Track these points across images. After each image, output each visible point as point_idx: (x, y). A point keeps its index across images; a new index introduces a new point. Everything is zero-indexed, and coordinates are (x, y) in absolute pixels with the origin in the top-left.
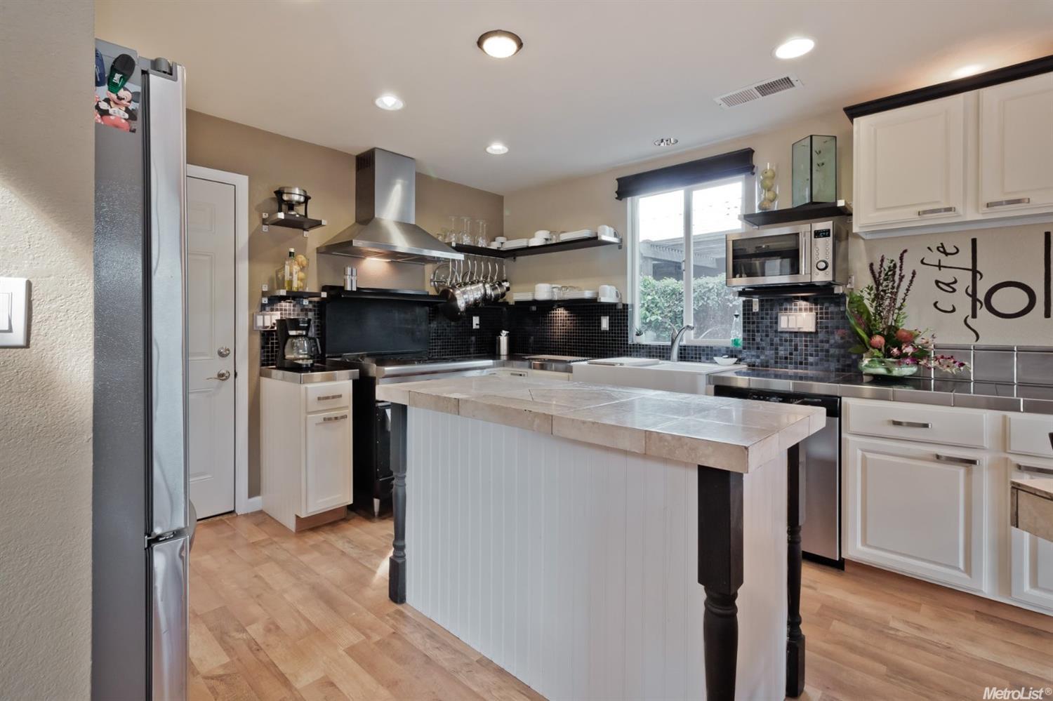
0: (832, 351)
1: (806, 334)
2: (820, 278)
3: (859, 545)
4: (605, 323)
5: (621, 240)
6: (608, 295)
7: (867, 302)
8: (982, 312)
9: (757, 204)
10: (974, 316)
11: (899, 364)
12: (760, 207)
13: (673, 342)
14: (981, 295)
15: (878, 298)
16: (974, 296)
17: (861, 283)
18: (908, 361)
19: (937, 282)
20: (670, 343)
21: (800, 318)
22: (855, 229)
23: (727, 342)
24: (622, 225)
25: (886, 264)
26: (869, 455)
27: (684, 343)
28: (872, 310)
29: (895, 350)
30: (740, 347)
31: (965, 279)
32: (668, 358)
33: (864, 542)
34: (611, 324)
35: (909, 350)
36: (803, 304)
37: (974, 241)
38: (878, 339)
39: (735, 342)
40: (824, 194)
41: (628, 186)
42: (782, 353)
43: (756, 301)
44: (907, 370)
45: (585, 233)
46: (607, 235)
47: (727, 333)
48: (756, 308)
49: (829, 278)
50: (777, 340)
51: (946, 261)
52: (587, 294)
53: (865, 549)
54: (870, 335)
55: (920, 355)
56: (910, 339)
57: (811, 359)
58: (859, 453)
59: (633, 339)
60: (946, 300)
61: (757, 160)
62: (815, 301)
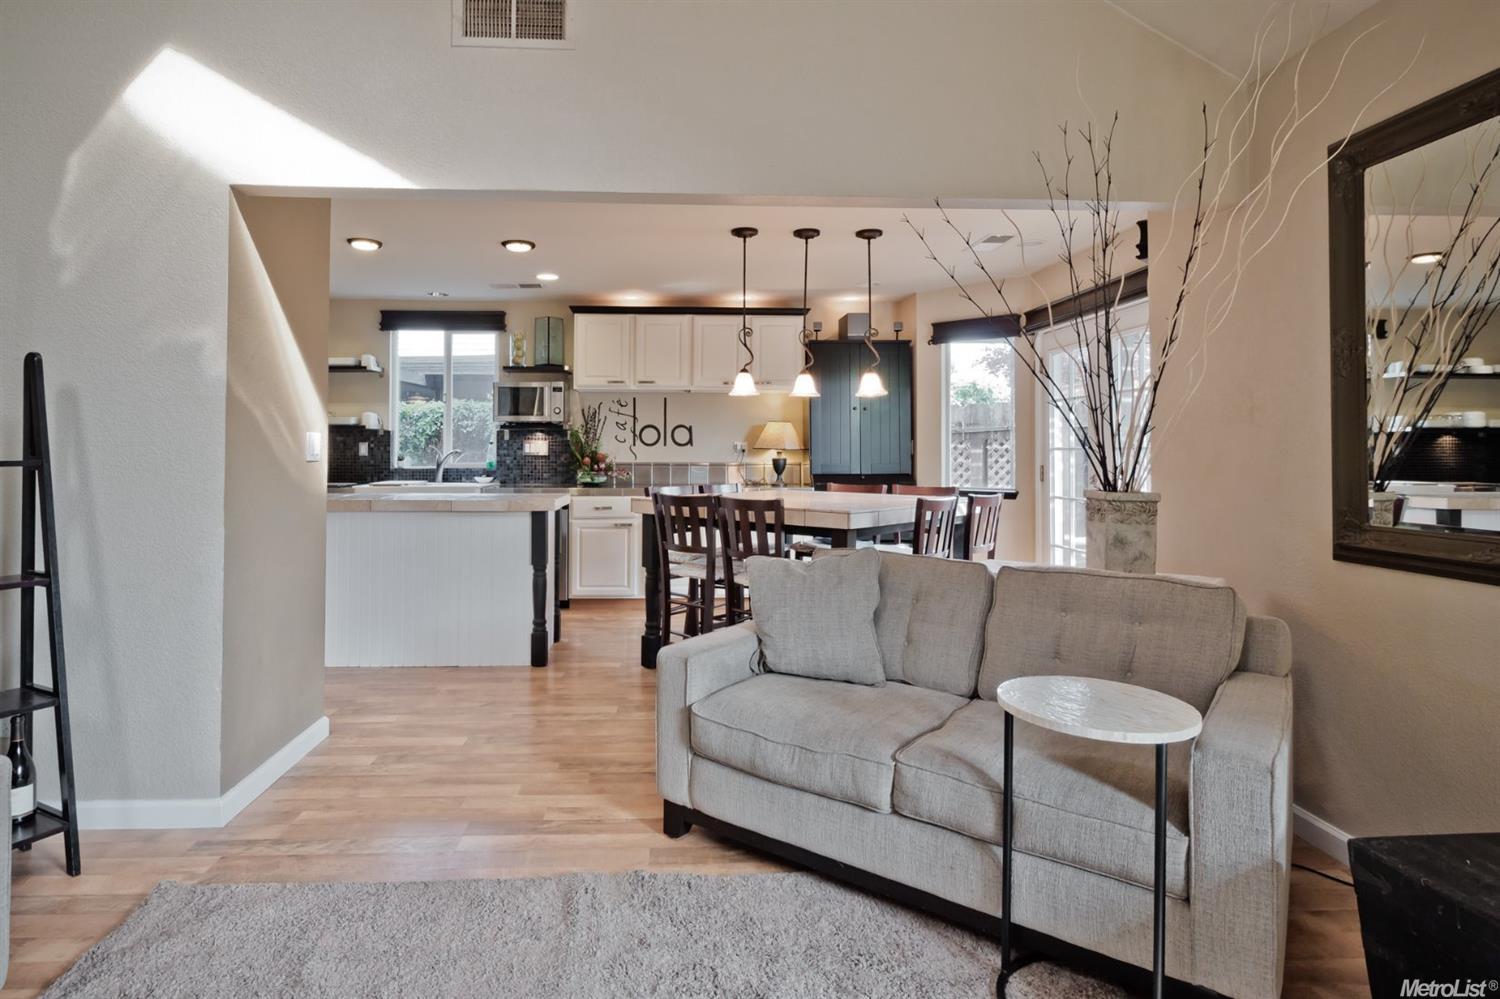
0: (559, 469)
1: (542, 457)
2: (556, 419)
3: (578, 588)
4: (364, 449)
5: (383, 369)
6: (371, 422)
7: (581, 435)
8: (638, 442)
9: (511, 358)
10: (634, 444)
11: (597, 475)
12: (513, 361)
13: (439, 465)
14: (637, 433)
15: (587, 432)
16: (634, 432)
17: (577, 423)
18: (602, 473)
19: (617, 423)
20: (435, 467)
21: (538, 446)
22: (575, 387)
23: (483, 465)
24: (384, 353)
25: (592, 411)
26: (583, 530)
27: (446, 467)
28: (583, 440)
29: (596, 467)
30: (494, 469)
32: (434, 480)
33: (581, 585)
34: (370, 449)
35: (603, 466)
36: (539, 435)
37: (634, 399)
38: (587, 460)
39: (491, 464)
40: (555, 360)
41: (393, 319)
42: (525, 472)
43: (507, 431)
44: (602, 479)
45: (350, 361)
46: (370, 362)
47: (482, 458)
48: (507, 437)
49: (562, 420)
50: (522, 462)
51: (622, 410)
52: (352, 421)
53: (583, 589)
54: (583, 457)
55: (609, 468)
56: (604, 458)
57: (545, 475)
58: (579, 530)
59: (395, 464)
60: (622, 435)
61: (509, 321)
62: (548, 433)
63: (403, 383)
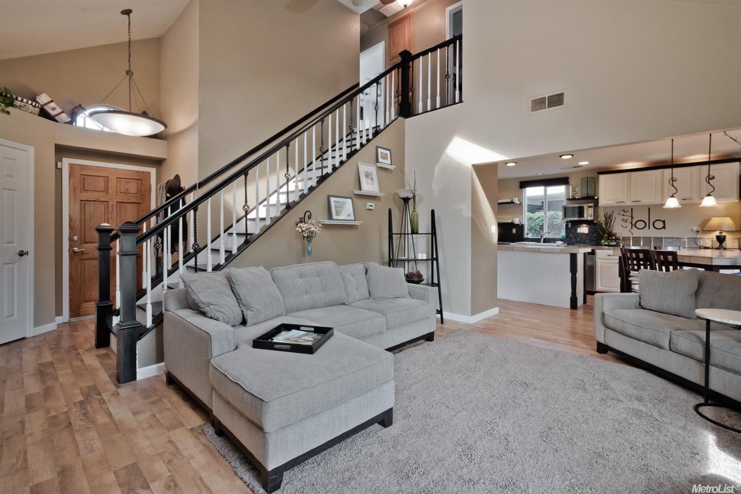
0: (594, 239)
1: (586, 234)
2: (590, 218)
3: (600, 287)
4: (514, 231)
5: (521, 203)
6: (517, 221)
7: (603, 225)
8: (634, 228)
9: (571, 195)
10: (632, 229)
11: (611, 242)
12: (572, 196)
13: (542, 237)
14: (633, 223)
15: (606, 224)
16: (632, 223)
17: (602, 219)
18: (613, 241)
19: (623, 220)
20: (540, 237)
21: (584, 229)
22: (600, 205)
23: (560, 237)
24: (521, 197)
25: (608, 215)
26: (602, 264)
27: (544, 237)
28: (604, 227)
29: (610, 238)
30: (564, 238)
31: (630, 219)
32: (540, 242)
33: (601, 286)
34: (517, 231)
35: (614, 238)
36: (585, 225)
37: (632, 209)
38: (606, 235)
39: (563, 237)
40: (591, 194)
41: (524, 184)
42: (578, 240)
43: (570, 224)
44: (614, 243)
45: (509, 200)
46: (516, 201)
47: (560, 234)
48: (570, 226)
49: (592, 219)
50: (576, 236)
51: (625, 214)
52: (510, 221)
53: (602, 288)
54: (604, 234)
55: (617, 239)
56: (615, 235)
57: (587, 241)
58: (600, 264)
59: (526, 236)
60: (625, 224)
61: (571, 180)
62: (588, 225)
63: (528, 205)
